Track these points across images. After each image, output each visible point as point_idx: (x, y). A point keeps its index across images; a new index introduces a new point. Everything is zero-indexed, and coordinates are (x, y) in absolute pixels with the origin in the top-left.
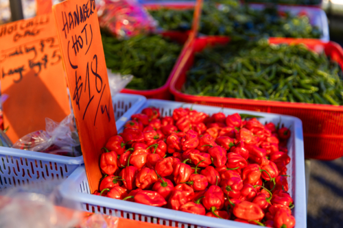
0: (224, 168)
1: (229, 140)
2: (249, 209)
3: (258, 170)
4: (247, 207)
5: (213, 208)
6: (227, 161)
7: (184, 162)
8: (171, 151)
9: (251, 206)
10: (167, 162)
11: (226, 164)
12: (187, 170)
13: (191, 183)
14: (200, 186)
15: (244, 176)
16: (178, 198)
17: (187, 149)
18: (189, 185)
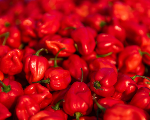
0: (93, 56)
1: (99, 19)
2: (126, 116)
3: (138, 53)
4: (123, 114)
5: (78, 115)
6: (96, 47)
7: (37, 54)
8: (26, 39)
9: (129, 112)
10: (13, 56)
11: (95, 50)
12: (40, 64)
13: (47, 81)
14: (58, 85)
15: (121, 63)
16: (26, 107)
17: (45, 35)
18: (44, 85)
